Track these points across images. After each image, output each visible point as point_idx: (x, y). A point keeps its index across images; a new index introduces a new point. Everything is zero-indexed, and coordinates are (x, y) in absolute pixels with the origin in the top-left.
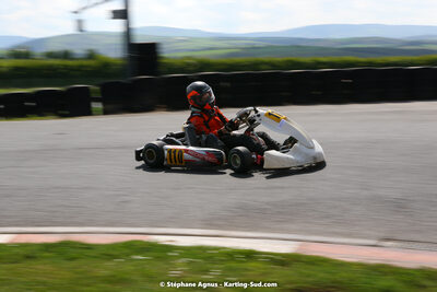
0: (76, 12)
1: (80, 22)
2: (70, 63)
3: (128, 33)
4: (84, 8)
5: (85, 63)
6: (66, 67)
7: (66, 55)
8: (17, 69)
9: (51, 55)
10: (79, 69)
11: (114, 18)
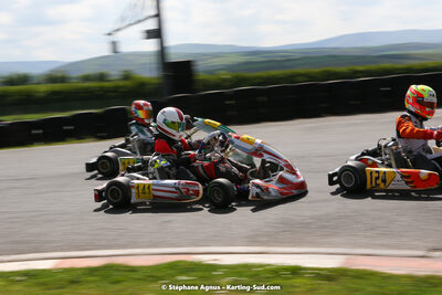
0: (109, 34)
1: (114, 44)
2: (106, 84)
3: (162, 52)
4: (118, 30)
5: (121, 83)
6: (102, 88)
7: (102, 77)
8: (54, 93)
9: (87, 78)
10: (115, 90)
11: (148, 38)
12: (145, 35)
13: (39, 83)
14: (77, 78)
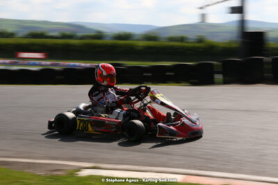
0: (201, 8)
1: (203, 16)
3: (242, 23)
4: (208, 5)
5: (197, 45)
6: (183, 48)
7: (182, 39)
8: (149, 48)
9: (171, 39)
11: (232, 13)
12: (230, 10)
13: (138, 40)
14: (165, 38)
